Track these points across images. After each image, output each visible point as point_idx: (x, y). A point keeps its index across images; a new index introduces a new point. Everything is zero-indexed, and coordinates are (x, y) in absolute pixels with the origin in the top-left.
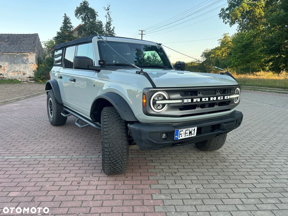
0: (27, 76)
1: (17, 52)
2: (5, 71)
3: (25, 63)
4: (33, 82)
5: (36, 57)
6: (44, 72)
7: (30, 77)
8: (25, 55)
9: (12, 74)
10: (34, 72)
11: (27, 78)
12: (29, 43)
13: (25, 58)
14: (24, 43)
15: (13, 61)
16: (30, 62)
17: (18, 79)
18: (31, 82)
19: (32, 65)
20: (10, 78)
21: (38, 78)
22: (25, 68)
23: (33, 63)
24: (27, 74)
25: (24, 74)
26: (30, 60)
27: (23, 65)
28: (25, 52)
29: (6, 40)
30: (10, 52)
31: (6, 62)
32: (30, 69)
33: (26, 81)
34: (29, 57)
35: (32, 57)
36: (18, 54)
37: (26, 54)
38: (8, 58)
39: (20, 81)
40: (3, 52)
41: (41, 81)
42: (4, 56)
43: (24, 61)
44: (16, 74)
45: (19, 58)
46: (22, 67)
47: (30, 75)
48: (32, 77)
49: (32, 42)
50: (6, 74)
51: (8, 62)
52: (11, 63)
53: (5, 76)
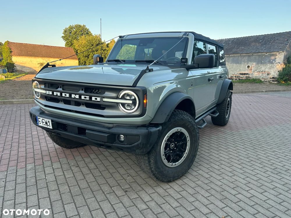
0: (271, 76)
1: (266, 52)
2: (251, 71)
3: (272, 63)
4: (275, 82)
5: (285, 57)
6: (289, 73)
7: (273, 78)
8: (273, 55)
9: (257, 74)
10: (278, 73)
11: (271, 78)
12: (282, 41)
13: (273, 58)
14: (276, 42)
15: (260, 62)
16: (277, 62)
17: (261, 79)
18: (274, 82)
19: (278, 65)
20: (254, 78)
21: (281, 79)
22: (270, 68)
23: (279, 63)
24: (271, 74)
25: (268, 74)
26: (278, 60)
27: (269, 65)
28: (274, 51)
29: (261, 41)
30: (260, 53)
31: (254, 62)
32: (275, 69)
33: (269, 82)
34: (277, 57)
35: (280, 57)
36: (267, 54)
37: (275, 53)
38: (257, 58)
39: (263, 81)
40: (253, 53)
41: (283, 82)
42: (254, 56)
43: (272, 61)
44: (261, 74)
45: (267, 58)
46: (268, 67)
47: (273, 75)
48: (276, 78)
49: (286, 40)
50: (252, 74)
51: (256, 62)
52: (258, 63)
53: (250, 76)
